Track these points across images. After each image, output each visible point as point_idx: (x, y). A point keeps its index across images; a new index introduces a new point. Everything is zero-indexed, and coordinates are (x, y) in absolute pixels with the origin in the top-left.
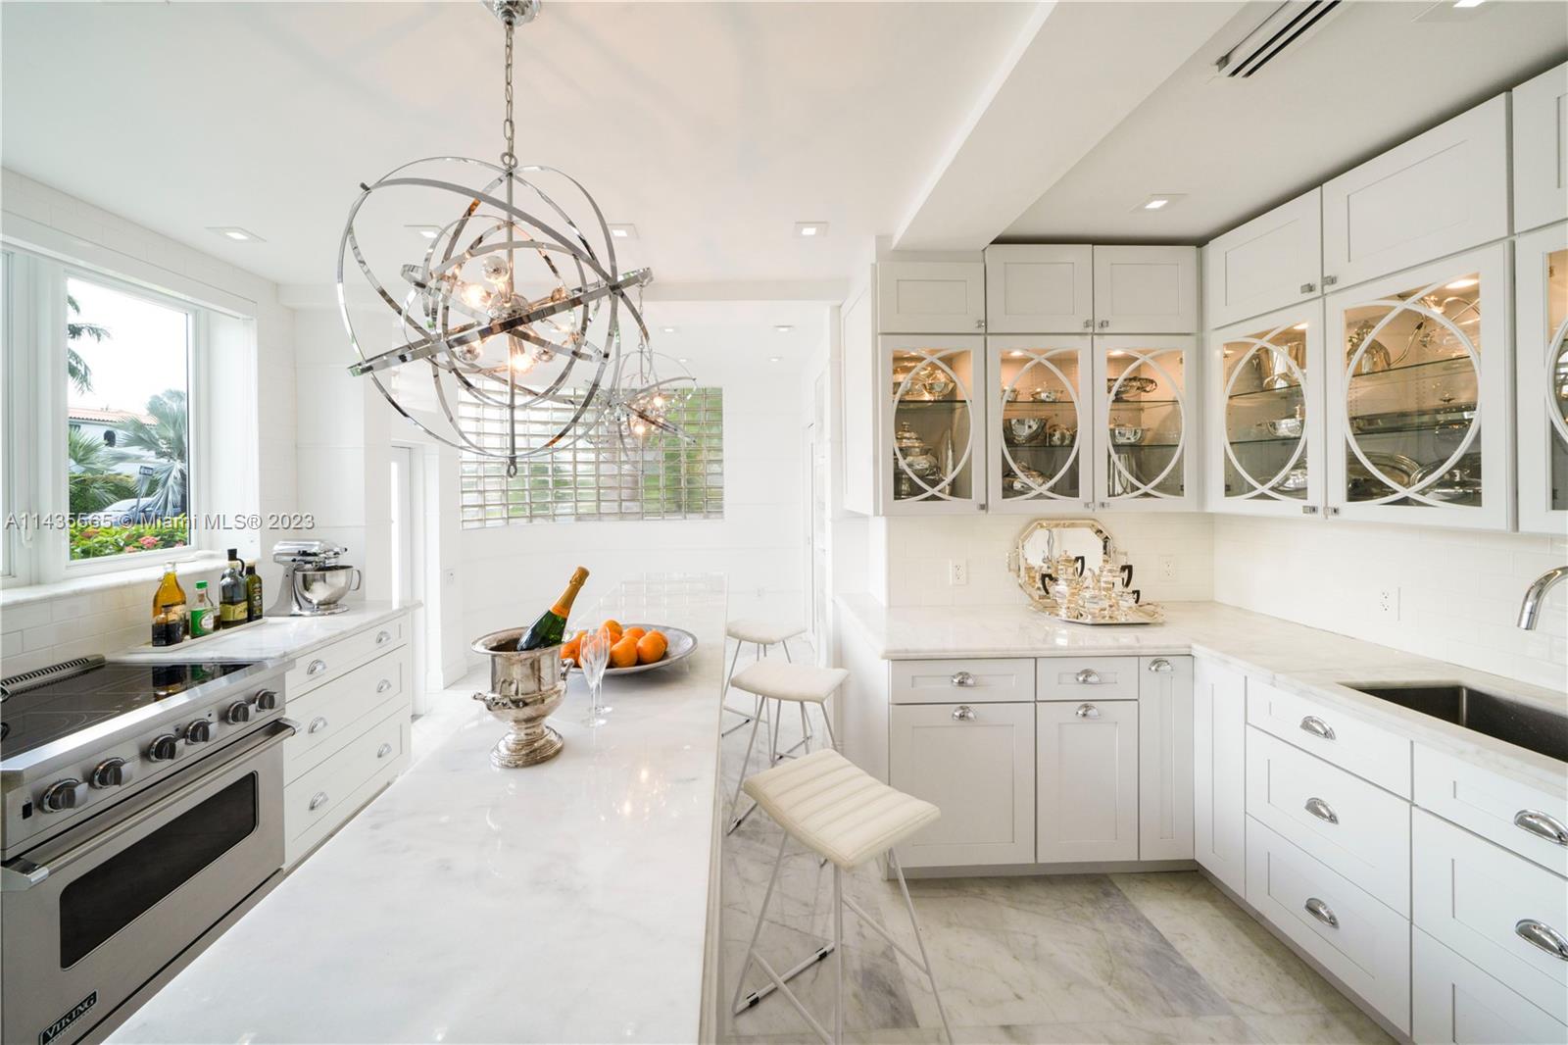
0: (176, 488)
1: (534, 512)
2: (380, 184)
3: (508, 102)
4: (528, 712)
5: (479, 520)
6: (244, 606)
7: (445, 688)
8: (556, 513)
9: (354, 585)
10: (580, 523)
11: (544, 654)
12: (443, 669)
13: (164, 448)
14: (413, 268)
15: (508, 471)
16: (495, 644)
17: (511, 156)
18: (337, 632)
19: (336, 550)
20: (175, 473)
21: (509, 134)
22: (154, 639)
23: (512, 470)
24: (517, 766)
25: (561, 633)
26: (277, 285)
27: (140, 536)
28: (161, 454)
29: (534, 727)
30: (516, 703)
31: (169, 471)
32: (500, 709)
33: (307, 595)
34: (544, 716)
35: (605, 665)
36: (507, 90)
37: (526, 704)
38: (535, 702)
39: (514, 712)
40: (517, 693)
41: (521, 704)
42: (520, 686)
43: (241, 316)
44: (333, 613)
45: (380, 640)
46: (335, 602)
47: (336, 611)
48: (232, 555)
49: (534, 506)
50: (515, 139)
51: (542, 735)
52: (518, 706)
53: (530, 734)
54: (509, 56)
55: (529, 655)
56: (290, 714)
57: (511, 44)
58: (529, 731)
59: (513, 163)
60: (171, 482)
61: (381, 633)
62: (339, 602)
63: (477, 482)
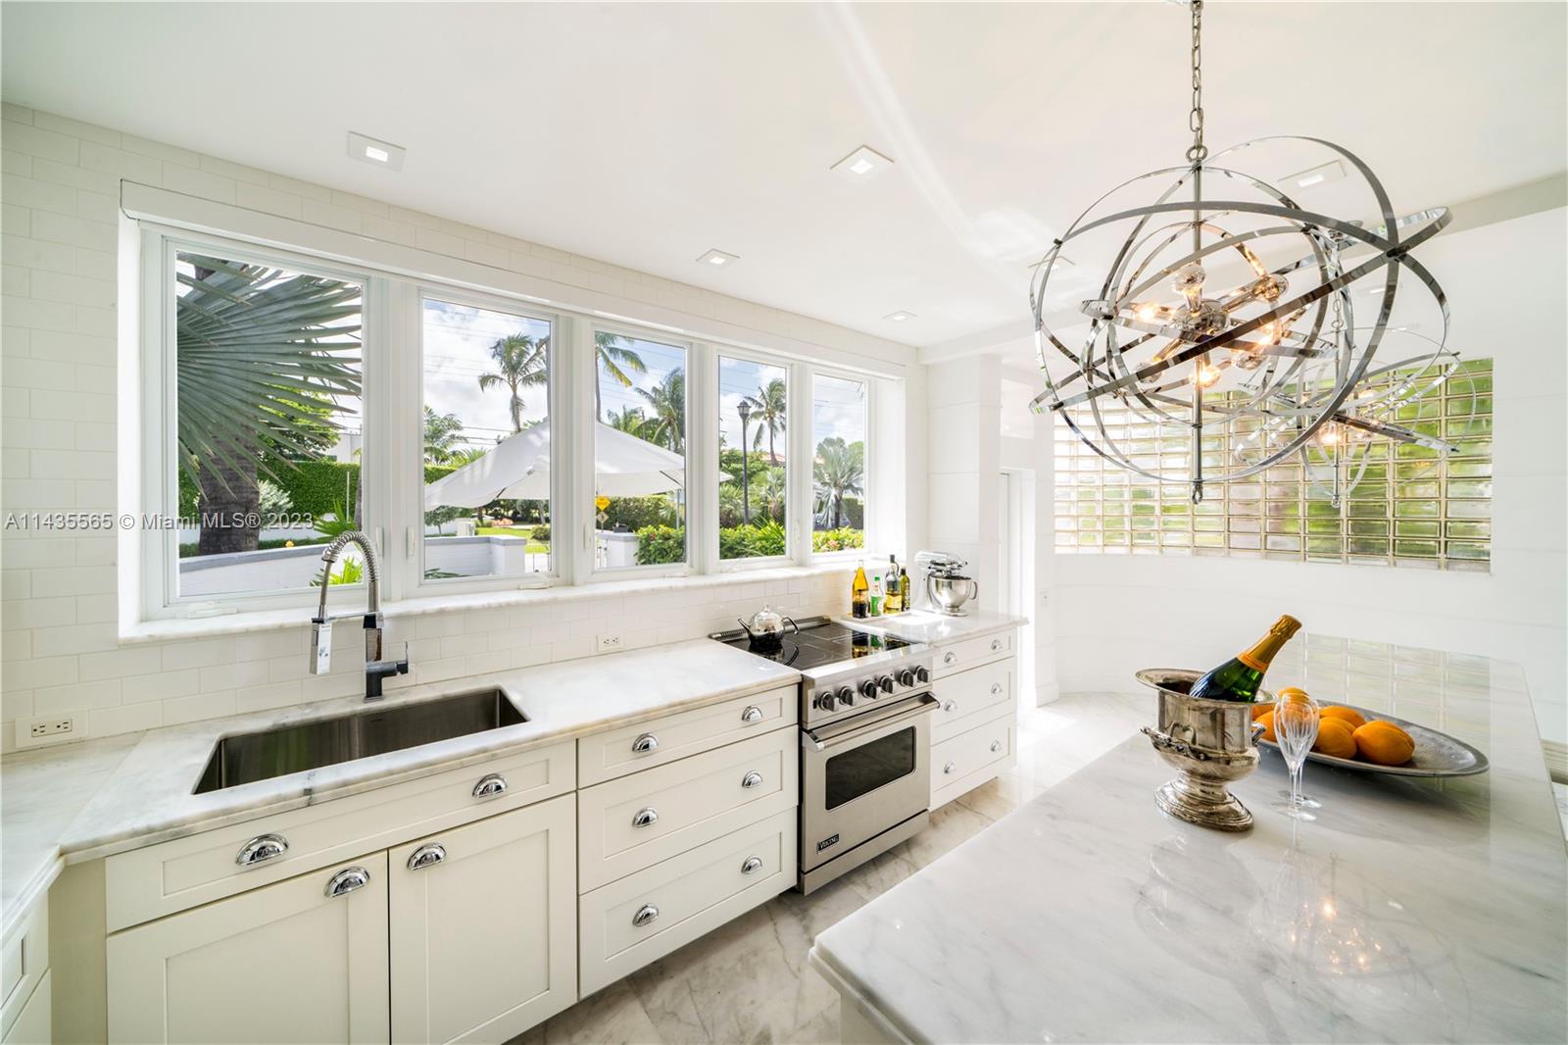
0: (833, 507)
1: (1135, 541)
2: (1068, 236)
3: (1196, 89)
4: (1209, 767)
5: (1071, 546)
6: (899, 598)
7: (1039, 707)
8: (1165, 543)
9: (972, 595)
10: (1198, 558)
11: (1232, 709)
12: (1037, 687)
13: (827, 480)
14: (1087, 303)
15: (1194, 497)
16: (1161, 681)
17: (1198, 147)
18: (965, 632)
19: (960, 563)
20: (832, 498)
21: (1196, 124)
22: (854, 612)
23: (1197, 496)
24: (1193, 822)
25: (1254, 691)
26: (917, 349)
27: (828, 540)
28: (824, 484)
29: (1212, 786)
30: (1196, 753)
31: (829, 496)
32: (1173, 752)
33: (938, 596)
34: (1227, 780)
35: (1310, 747)
36: (1194, 76)
37: (1207, 758)
38: (1217, 760)
39: (1191, 763)
40: (1194, 741)
41: (1202, 757)
42: (1197, 735)
43: (896, 378)
44: (956, 616)
45: (995, 647)
46: (957, 607)
47: (959, 614)
48: (892, 559)
49: (1135, 534)
50: (1203, 128)
51: (1222, 800)
52: (1198, 758)
53: (1208, 793)
54: (1197, 38)
55: (1212, 705)
56: (935, 688)
57: (1199, 24)
58: (1207, 789)
59: (1201, 154)
60: (830, 504)
61: (995, 641)
62: (961, 607)
63: (1069, 507)
